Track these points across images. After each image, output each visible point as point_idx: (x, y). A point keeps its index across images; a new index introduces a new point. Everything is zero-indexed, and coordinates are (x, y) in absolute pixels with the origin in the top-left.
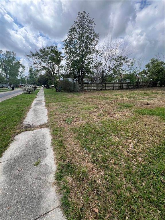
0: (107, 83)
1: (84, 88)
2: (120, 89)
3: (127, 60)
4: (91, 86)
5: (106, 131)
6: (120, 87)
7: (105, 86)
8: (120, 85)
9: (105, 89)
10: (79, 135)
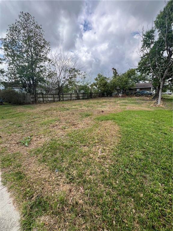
0: (64, 93)
1: (39, 99)
2: (77, 99)
3: (80, 72)
4: (46, 97)
5: (74, 143)
6: (77, 97)
7: (62, 97)
8: (76, 96)
9: (63, 100)
10: (44, 157)
